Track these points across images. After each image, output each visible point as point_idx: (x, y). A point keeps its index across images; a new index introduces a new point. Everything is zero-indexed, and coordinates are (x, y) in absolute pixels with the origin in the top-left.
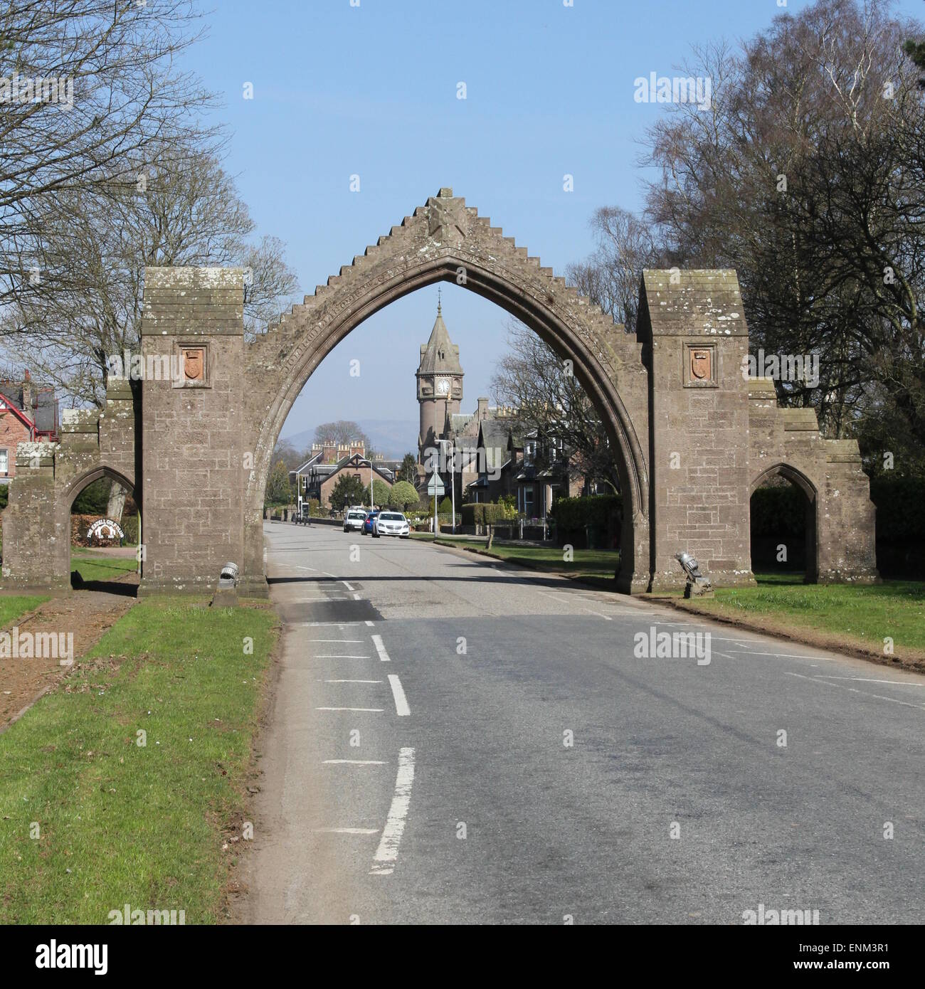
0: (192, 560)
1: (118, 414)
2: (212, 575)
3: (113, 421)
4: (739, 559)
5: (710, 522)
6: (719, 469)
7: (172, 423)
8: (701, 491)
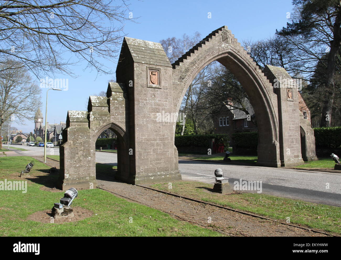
0: (155, 165)
1: (118, 99)
2: (163, 171)
3: (116, 101)
4: (299, 154)
5: (294, 143)
6: (295, 126)
7: (146, 103)
8: (292, 133)
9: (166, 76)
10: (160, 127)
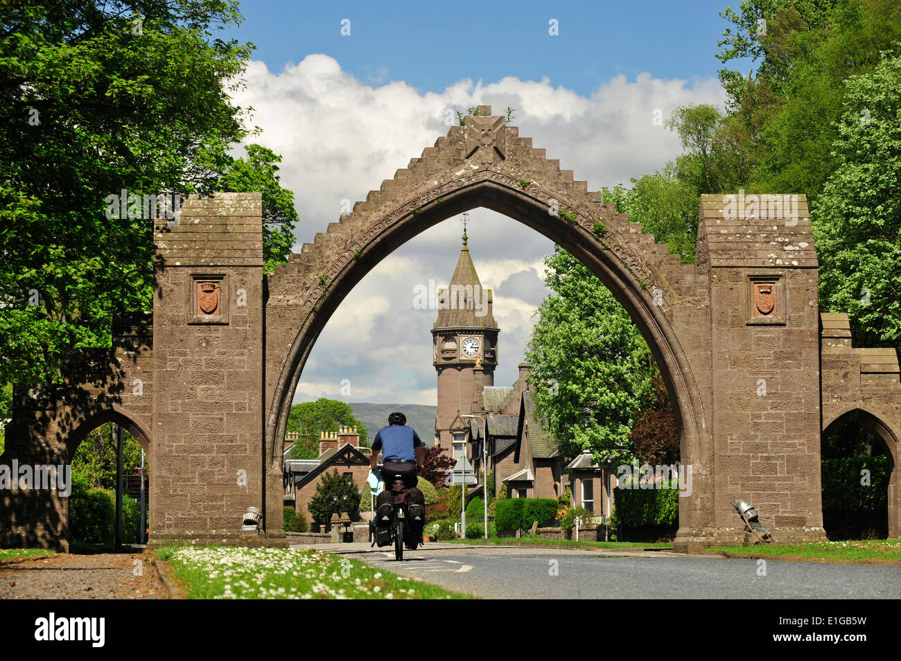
0: (206, 512)
1: (125, 353)
3: (120, 359)
4: (808, 515)
5: (776, 473)
6: (786, 414)
7: (185, 361)
8: (766, 439)
10: (221, 419)
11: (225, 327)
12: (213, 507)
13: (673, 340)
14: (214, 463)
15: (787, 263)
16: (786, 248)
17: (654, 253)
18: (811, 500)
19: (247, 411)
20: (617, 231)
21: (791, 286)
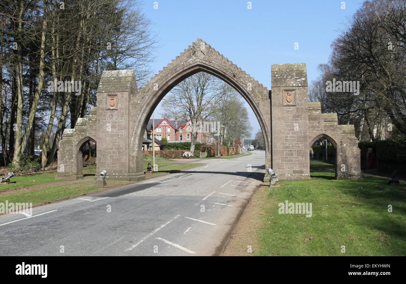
2: (118, 173)
4: (304, 170)
5: (293, 156)
6: (297, 136)
7: (106, 122)
8: (290, 144)
9: (123, 99)
10: (116, 139)
11: (117, 111)
12: (114, 167)
13: (259, 112)
14: (114, 153)
15: (297, 85)
16: (297, 80)
17: (253, 83)
18: (305, 165)
19: (124, 137)
20: (241, 77)
21: (298, 93)
